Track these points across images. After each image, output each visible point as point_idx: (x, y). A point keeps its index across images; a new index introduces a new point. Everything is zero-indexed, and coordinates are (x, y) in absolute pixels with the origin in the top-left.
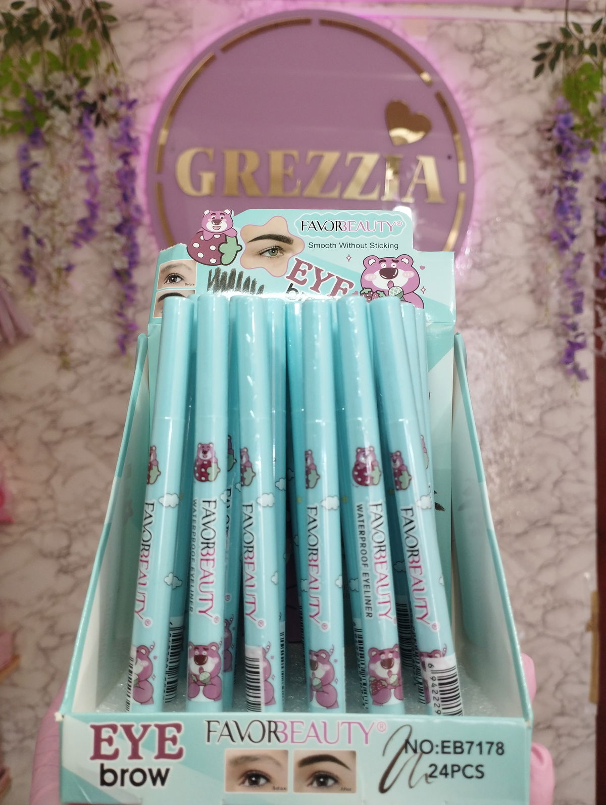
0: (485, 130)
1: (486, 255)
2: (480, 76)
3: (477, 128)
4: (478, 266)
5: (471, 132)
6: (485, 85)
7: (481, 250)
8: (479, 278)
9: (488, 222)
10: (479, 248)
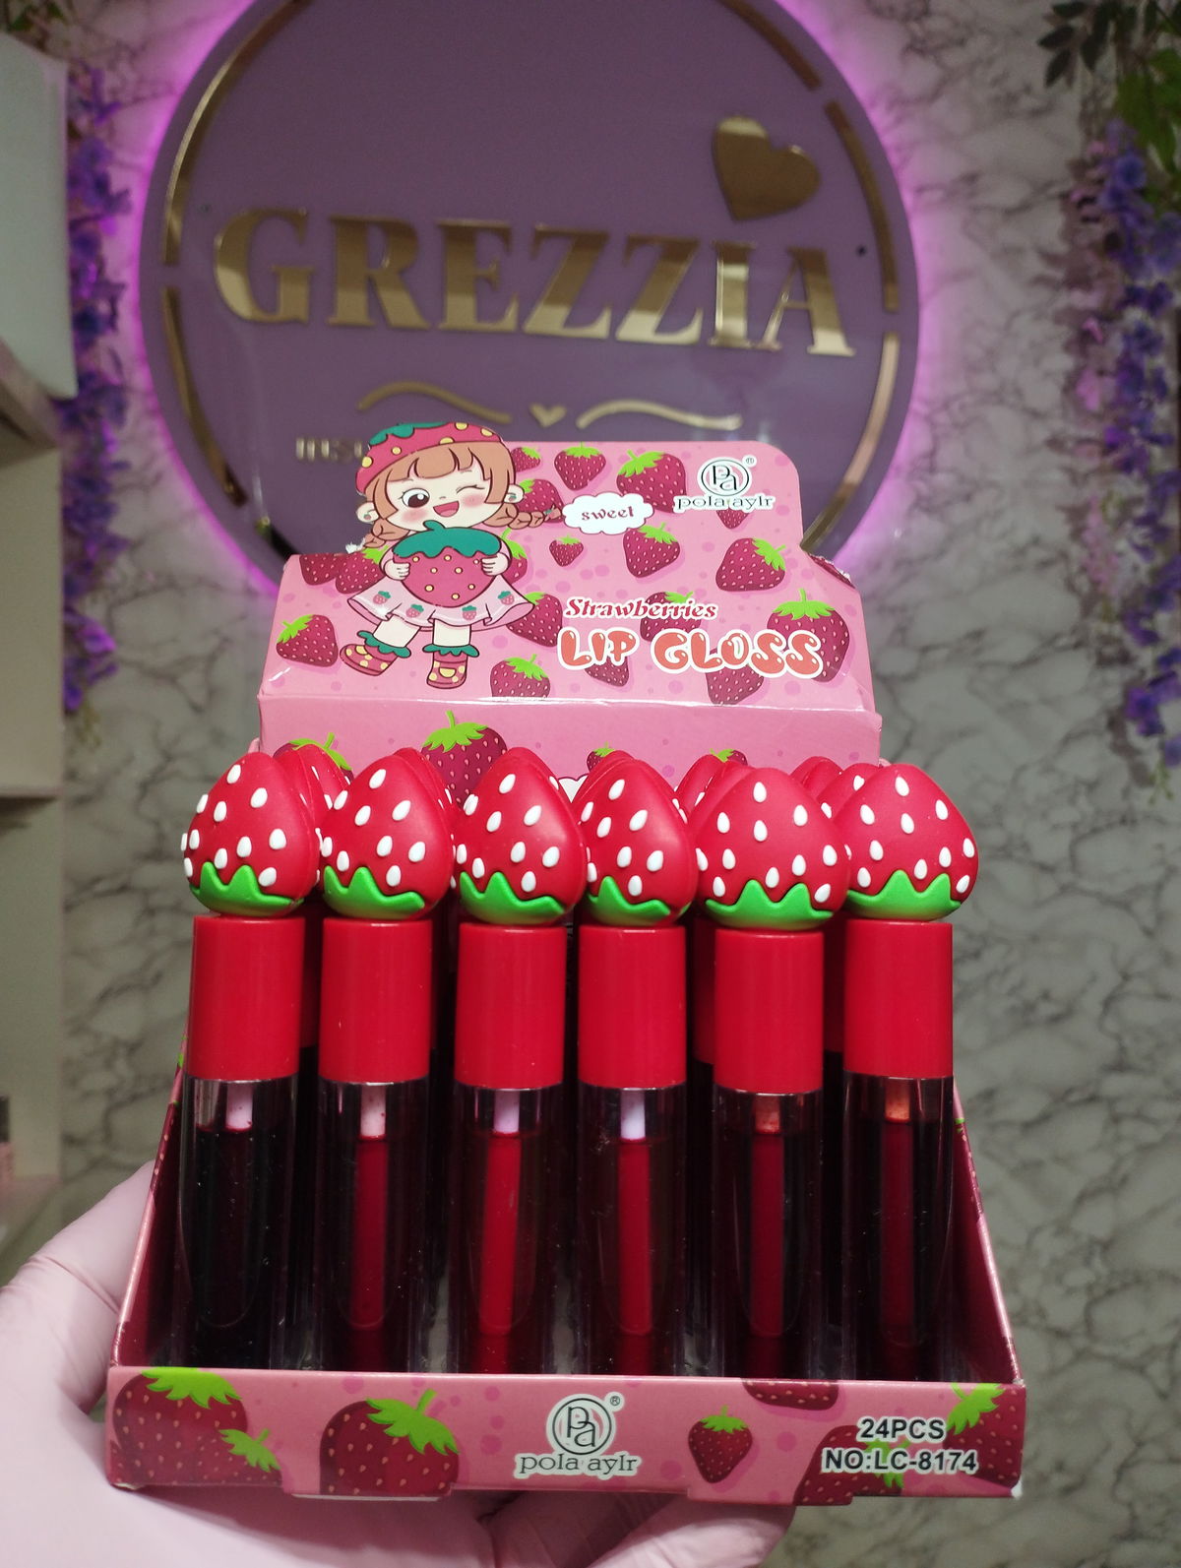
0: (937, 195)
1: (944, 480)
2: (922, 74)
3: (919, 190)
4: (925, 505)
5: (908, 198)
7: (932, 469)
8: (929, 529)
9: (946, 406)
10: (929, 463)
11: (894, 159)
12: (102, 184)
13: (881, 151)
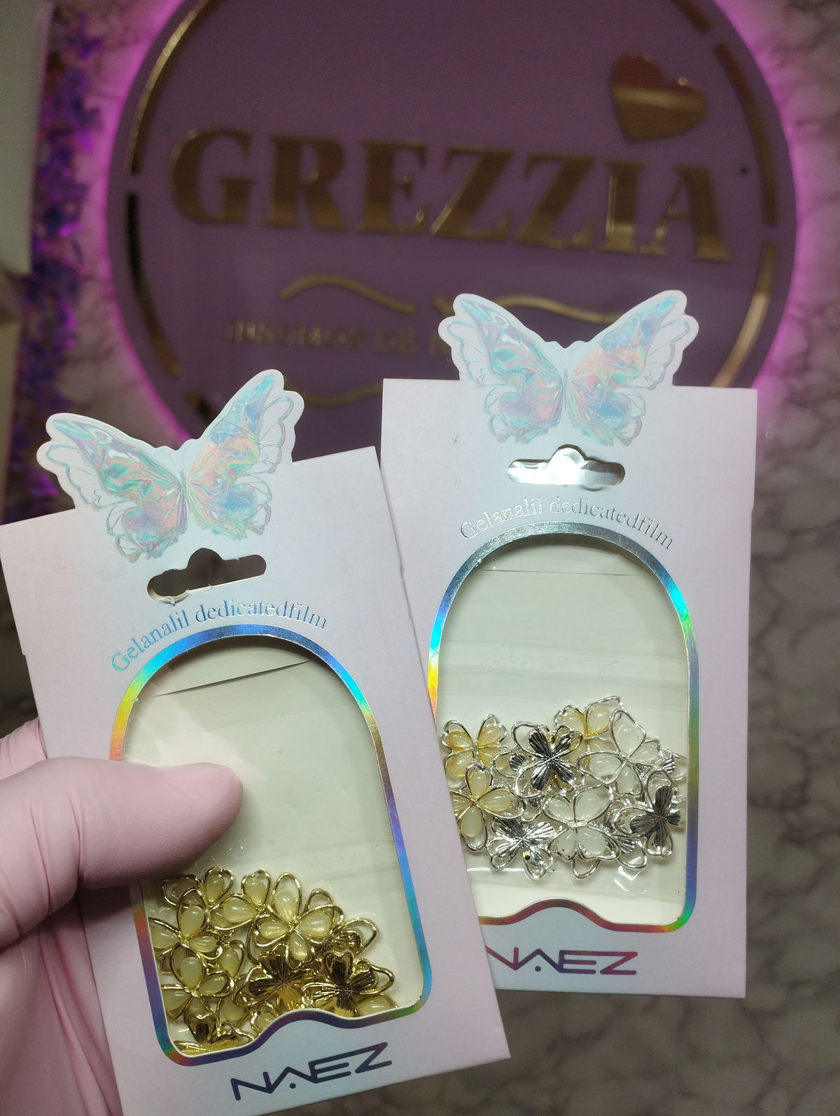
0: (814, 128)
1: (815, 378)
2: (803, 26)
3: (799, 123)
4: (797, 401)
5: (789, 130)
6: (815, 43)
7: (806, 368)
8: (800, 425)
9: (820, 310)
10: (802, 365)
11: (777, 96)
12: (78, 105)
13: (766, 90)
